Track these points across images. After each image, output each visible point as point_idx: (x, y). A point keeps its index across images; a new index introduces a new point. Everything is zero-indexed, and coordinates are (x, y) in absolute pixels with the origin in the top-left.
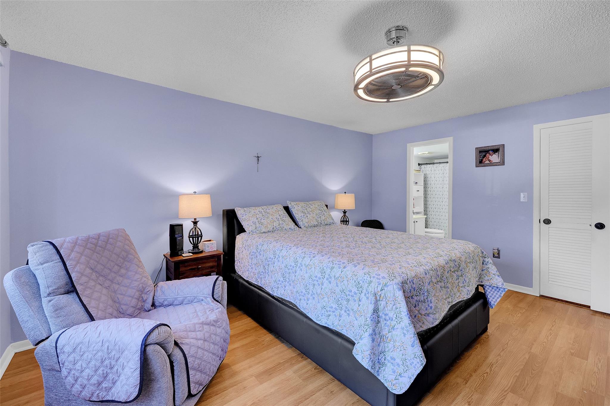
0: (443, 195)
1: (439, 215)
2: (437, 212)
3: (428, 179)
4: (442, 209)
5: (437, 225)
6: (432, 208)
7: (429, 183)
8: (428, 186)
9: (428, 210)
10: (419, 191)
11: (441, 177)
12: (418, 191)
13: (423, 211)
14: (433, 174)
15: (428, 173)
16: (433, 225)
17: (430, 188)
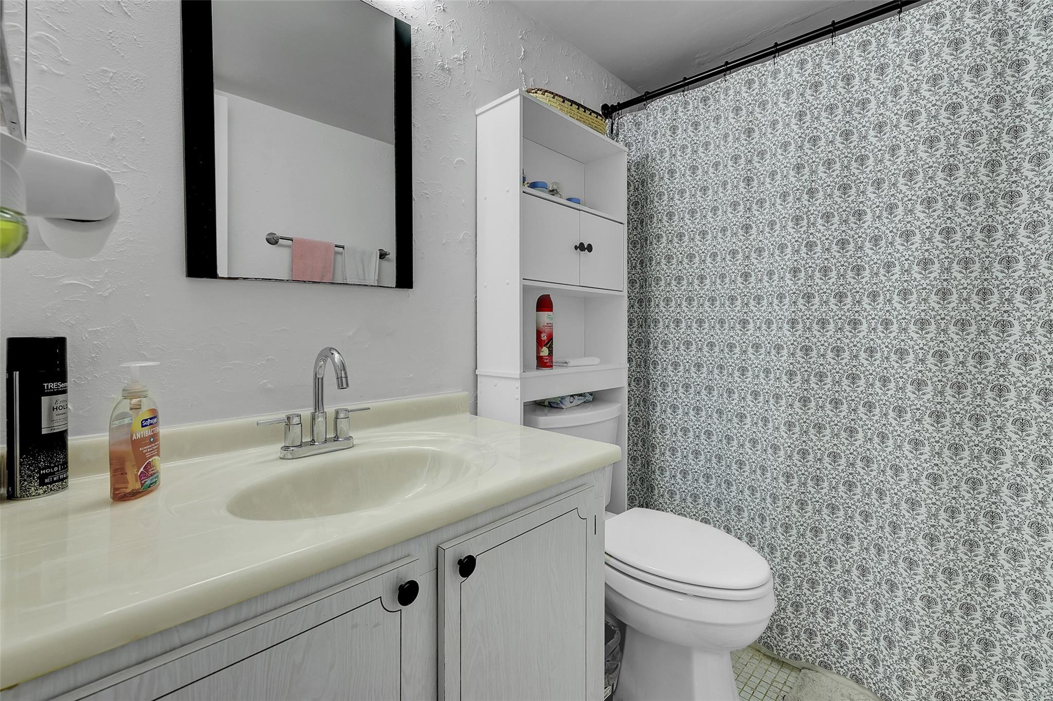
0: (746, 276)
1: (720, 412)
2: (710, 389)
3: (655, 186)
4: (743, 370)
5: (708, 477)
6: (676, 365)
7: (660, 206)
8: (655, 227)
9: (656, 375)
10: (590, 248)
11: (736, 158)
12: (581, 247)
13: (626, 384)
14: (684, 148)
15: (653, 146)
16: (685, 473)
17: (664, 240)
